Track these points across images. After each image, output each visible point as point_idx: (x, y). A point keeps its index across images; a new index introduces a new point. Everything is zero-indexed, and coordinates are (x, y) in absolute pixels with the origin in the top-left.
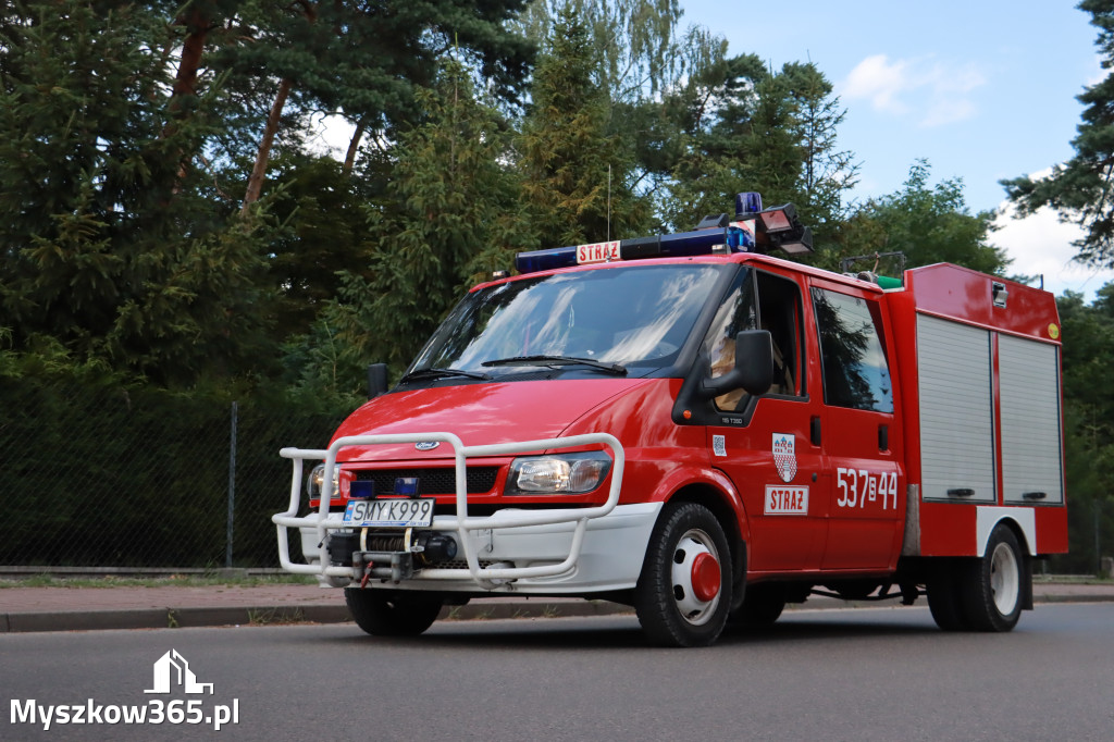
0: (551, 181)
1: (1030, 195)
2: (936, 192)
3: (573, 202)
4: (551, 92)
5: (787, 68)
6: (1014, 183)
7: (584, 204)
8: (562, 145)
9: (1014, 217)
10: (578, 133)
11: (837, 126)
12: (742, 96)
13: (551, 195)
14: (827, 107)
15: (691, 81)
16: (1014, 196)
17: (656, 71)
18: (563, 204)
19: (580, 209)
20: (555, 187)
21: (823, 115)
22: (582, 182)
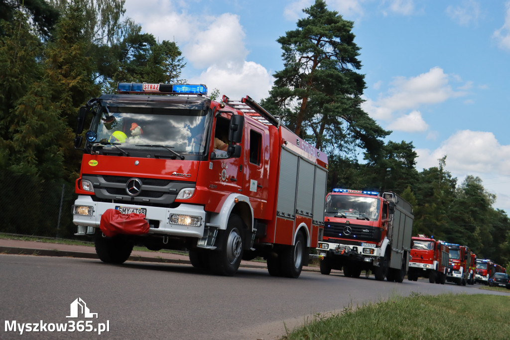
0: (60, 71)
3: (68, 81)
4: (64, 33)
5: (164, 42)
7: (73, 83)
8: (67, 56)
10: (74, 53)
11: (182, 69)
12: (144, 50)
13: (58, 77)
14: (179, 61)
15: (125, 40)
17: (111, 33)
18: (64, 82)
19: (71, 85)
20: (61, 74)
21: (177, 64)
22: (73, 74)
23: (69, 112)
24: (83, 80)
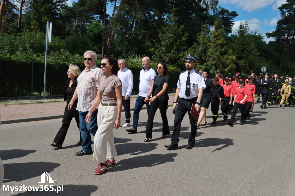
1: (269, 35)
2: (258, 35)
6: (267, 33)
8: (218, 34)
9: (267, 38)
10: (220, 32)
14: (248, 26)
16: (267, 35)
18: (218, 42)
19: (220, 43)
20: (216, 39)
21: (247, 27)
22: (220, 39)
23: (220, 51)
24: (223, 41)
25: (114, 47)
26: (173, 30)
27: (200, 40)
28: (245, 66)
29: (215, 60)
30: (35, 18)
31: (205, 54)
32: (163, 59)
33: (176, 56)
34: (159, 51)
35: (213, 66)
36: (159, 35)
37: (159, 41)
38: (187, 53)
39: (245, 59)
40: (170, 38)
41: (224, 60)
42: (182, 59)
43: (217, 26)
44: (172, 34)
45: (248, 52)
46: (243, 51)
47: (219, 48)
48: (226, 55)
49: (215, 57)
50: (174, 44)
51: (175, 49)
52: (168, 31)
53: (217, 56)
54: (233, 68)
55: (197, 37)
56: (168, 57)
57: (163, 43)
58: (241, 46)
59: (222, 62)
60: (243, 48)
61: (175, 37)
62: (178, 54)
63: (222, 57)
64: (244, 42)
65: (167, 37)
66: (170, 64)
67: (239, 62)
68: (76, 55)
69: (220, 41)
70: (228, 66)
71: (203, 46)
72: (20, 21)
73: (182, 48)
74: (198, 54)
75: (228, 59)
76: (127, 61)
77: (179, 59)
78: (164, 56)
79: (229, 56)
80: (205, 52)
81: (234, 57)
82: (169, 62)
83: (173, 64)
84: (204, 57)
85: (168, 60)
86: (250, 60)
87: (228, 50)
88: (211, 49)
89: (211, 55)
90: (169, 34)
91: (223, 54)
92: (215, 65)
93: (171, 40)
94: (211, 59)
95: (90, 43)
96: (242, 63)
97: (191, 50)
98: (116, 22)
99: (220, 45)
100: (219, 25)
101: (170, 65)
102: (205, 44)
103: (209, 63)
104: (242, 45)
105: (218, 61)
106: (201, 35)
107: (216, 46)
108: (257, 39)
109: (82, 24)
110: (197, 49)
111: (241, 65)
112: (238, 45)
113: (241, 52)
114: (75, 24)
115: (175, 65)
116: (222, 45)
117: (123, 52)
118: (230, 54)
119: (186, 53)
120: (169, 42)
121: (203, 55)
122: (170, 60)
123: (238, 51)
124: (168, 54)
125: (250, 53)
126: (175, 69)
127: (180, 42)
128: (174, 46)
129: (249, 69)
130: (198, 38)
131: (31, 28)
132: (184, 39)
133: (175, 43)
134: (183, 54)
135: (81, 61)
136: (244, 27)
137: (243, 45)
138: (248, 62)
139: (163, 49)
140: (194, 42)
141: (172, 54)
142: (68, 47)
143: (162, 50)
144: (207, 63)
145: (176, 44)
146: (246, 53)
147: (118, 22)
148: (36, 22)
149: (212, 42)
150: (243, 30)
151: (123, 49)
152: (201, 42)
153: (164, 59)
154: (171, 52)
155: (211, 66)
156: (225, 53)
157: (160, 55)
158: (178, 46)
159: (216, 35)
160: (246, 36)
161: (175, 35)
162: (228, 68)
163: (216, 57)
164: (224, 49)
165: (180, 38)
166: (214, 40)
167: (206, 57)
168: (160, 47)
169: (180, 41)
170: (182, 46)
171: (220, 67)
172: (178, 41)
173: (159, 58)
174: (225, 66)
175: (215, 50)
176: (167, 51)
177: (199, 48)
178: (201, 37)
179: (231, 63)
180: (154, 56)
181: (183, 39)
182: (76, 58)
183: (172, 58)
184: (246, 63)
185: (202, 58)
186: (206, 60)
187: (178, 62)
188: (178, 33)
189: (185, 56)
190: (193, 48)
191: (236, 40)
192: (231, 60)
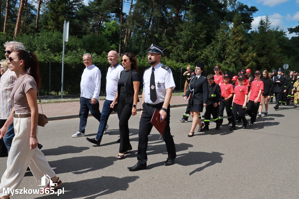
1: (291, 30)
2: (279, 31)
6: (289, 29)
7: (240, 39)
8: (237, 30)
10: (239, 29)
14: (269, 22)
16: (289, 31)
18: (237, 39)
19: (239, 40)
20: (235, 36)
21: (268, 23)
22: (239, 36)
23: (239, 48)
24: (243, 37)
25: (132, 46)
26: (191, 28)
27: (219, 37)
28: (265, 63)
29: (234, 58)
30: (52, 18)
31: (224, 52)
32: (180, 57)
33: (194, 53)
34: (177, 49)
35: (232, 64)
36: (176, 33)
37: (177, 39)
38: (206, 51)
39: (265, 56)
40: (188, 36)
41: (244, 57)
42: (200, 57)
43: (236, 22)
44: (189, 31)
45: (269, 49)
46: (263, 48)
47: (239, 45)
48: (246, 52)
49: (234, 54)
50: (192, 42)
51: (193, 47)
52: (185, 29)
53: (236, 53)
54: (253, 66)
55: (215, 34)
56: (186, 55)
57: (181, 40)
58: (262, 43)
59: (241, 59)
60: (264, 45)
61: (193, 34)
62: (196, 52)
63: (241, 54)
64: (265, 38)
65: (184, 35)
66: (188, 62)
67: (259, 59)
68: (93, 54)
69: (239, 38)
70: (248, 63)
71: (221, 43)
72: (38, 21)
73: (200, 46)
74: (217, 52)
75: (248, 56)
76: (144, 60)
77: (197, 57)
78: (182, 54)
79: (249, 53)
80: (223, 49)
81: (255, 54)
82: (187, 60)
83: (191, 62)
84: (223, 55)
85: (186, 58)
86: (271, 57)
87: (247, 47)
88: (230, 47)
89: (230, 53)
90: (187, 32)
91: (242, 51)
92: (234, 62)
93: (189, 38)
94: (231, 57)
95: (107, 42)
96: (262, 60)
97: (210, 47)
98: (133, 20)
99: (240, 42)
100: (238, 21)
101: (188, 64)
102: (223, 41)
103: (228, 61)
104: (262, 41)
105: (237, 59)
106: (219, 32)
107: (236, 43)
108: (279, 35)
109: (98, 23)
110: (215, 46)
111: (261, 62)
112: (259, 42)
113: (261, 49)
114: (91, 23)
115: (193, 63)
116: (242, 42)
117: (140, 51)
118: (250, 51)
119: (204, 51)
120: (186, 39)
121: (222, 52)
122: (188, 58)
123: (259, 48)
124: (186, 52)
125: (271, 49)
126: (193, 67)
127: (198, 40)
128: (192, 43)
129: (270, 67)
130: (217, 35)
131: (48, 28)
132: (203, 36)
133: (193, 40)
134: (202, 52)
135: (98, 60)
136: (264, 22)
137: (264, 42)
138: (269, 59)
139: (181, 46)
140: (212, 40)
141: (190, 52)
142: (85, 46)
143: (179, 48)
144: (226, 61)
145: (194, 42)
146: (267, 49)
147: (134, 20)
148: (54, 22)
149: (231, 39)
150: (264, 26)
151: (140, 48)
152: (220, 39)
153: (182, 58)
154: (189, 50)
155: (230, 64)
156: (245, 50)
157: (178, 53)
158: (196, 44)
159: (235, 32)
160: (266, 32)
161: (193, 33)
162: (248, 66)
163: (236, 55)
164: (244, 46)
165: (198, 36)
166: (233, 37)
167: (225, 55)
168: (178, 45)
169: (198, 38)
170: (200, 44)
171: (240, 65)
172: (196, 39)
173: (177, 56)
174: (245, 64)
175: (235, 47)
176: (185, 49)
177: (218, 45)
178: (220, 34)
179: (251, 60)
180: (171, 54)
181: (201, 36)
182: (93, 57)
183: (191, 56)
184: (267, 60)
185: (221, 56)
186: (225, 57)
187: (196, 60)
188: (195, 30)
189: (203, 53)
190: (212, 45)
191: (256, 36)
192: (251, 57)
